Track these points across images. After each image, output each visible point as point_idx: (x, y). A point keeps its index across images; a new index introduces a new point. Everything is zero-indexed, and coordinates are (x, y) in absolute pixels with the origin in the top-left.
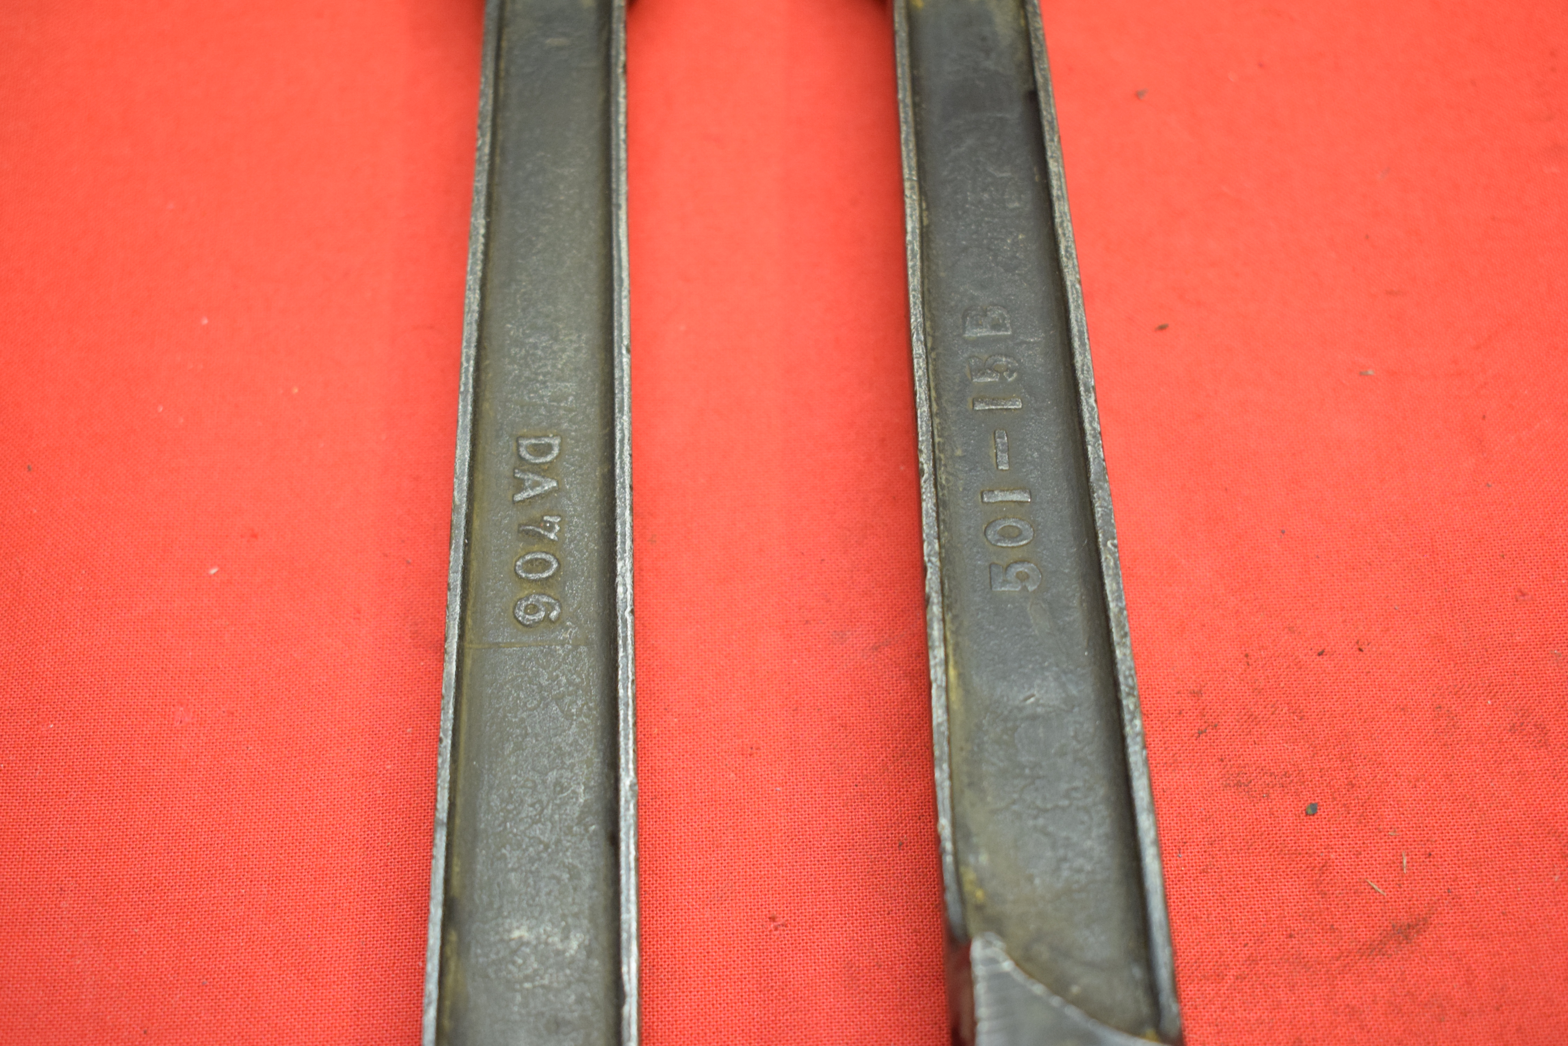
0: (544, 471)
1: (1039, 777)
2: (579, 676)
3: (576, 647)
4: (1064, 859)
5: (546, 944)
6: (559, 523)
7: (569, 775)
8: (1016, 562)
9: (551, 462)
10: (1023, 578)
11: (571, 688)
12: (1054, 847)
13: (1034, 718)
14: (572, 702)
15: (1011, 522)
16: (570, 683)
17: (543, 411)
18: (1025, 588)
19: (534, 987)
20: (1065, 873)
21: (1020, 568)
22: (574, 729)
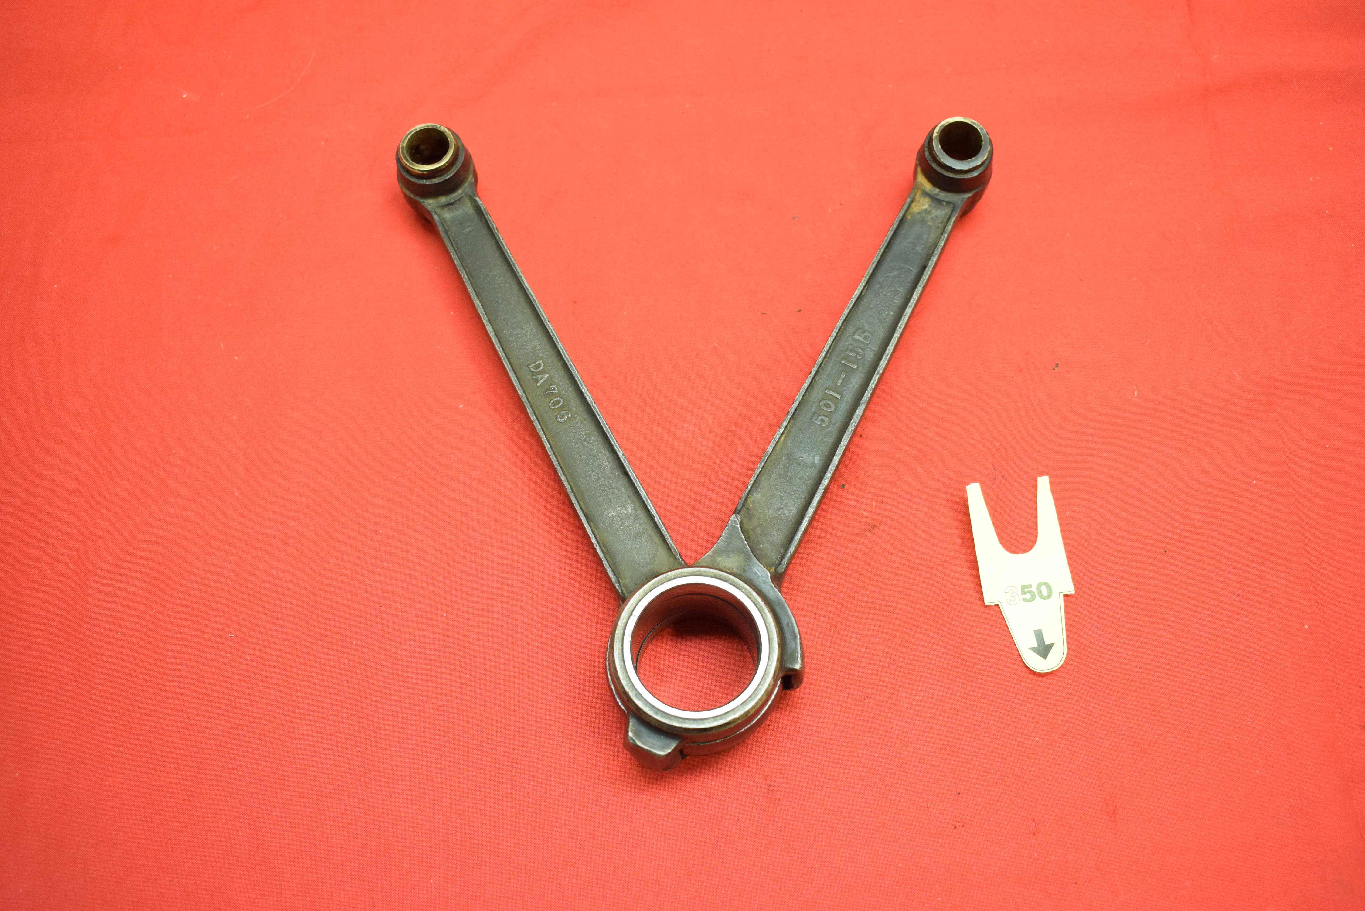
0: (543, 372)
2: (588, 430)
3: (582, 422)
5: (621, 513)
6: (556, 387)
8: (823, 415)
9: (543, 369)
10: (822, 421)
13: (799, 464)
14: (590, 439)
15: (829, 402)
16: (586, 434)
17: (531, 354)
18: (821, 424)
19: (624, 527)
21: (823, 417)
22: (595, 447)
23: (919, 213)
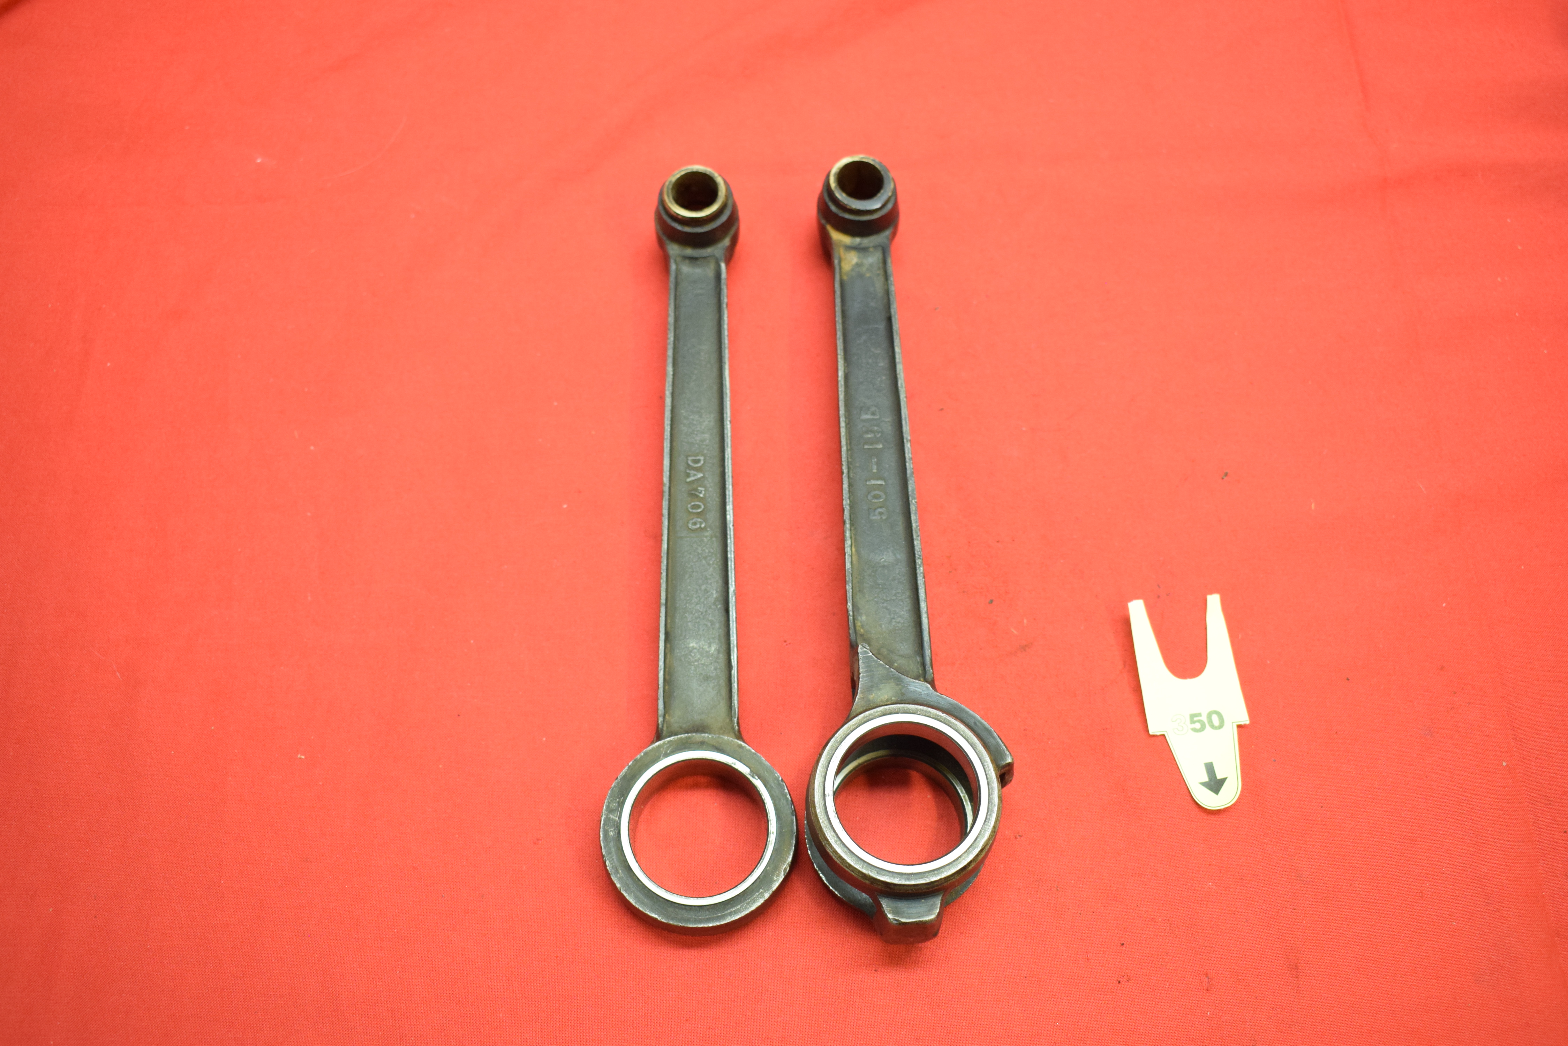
0: (698, 470)
1: (885, 589)
2: (713, 549)
3: (711, 538)
4: (894, 618)
5: (703, 648)
6: (704, 490)
7: (710, 586)
8: (878, 508)
9: (700, 466)
10: (881, 514)
11: (710, 554)
12: (890, 614)
13: (884, 566)
14: (711, 559)
15: (877, 492)
16: (709, 552)
17: (696, 446)
18: (881, 518)
19: (698, 664)
20: (894, 623)
21: (880, 510)
22: (711, 569)
23: (852, 270)
